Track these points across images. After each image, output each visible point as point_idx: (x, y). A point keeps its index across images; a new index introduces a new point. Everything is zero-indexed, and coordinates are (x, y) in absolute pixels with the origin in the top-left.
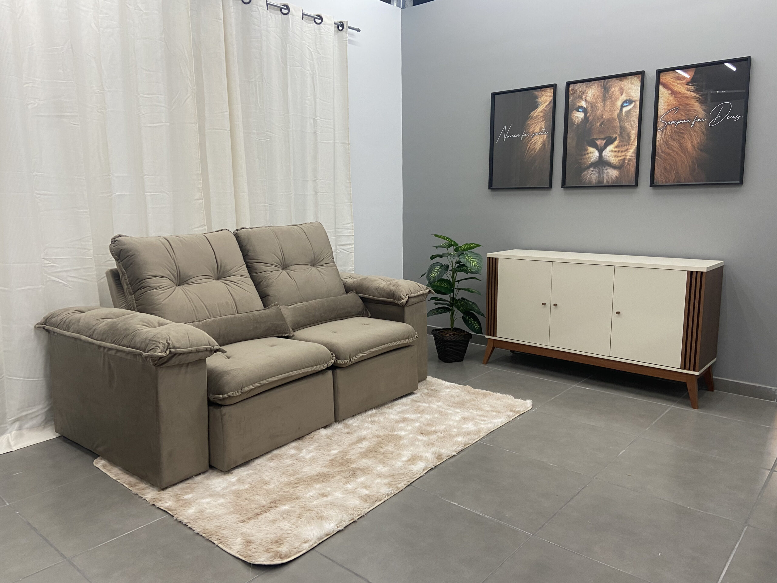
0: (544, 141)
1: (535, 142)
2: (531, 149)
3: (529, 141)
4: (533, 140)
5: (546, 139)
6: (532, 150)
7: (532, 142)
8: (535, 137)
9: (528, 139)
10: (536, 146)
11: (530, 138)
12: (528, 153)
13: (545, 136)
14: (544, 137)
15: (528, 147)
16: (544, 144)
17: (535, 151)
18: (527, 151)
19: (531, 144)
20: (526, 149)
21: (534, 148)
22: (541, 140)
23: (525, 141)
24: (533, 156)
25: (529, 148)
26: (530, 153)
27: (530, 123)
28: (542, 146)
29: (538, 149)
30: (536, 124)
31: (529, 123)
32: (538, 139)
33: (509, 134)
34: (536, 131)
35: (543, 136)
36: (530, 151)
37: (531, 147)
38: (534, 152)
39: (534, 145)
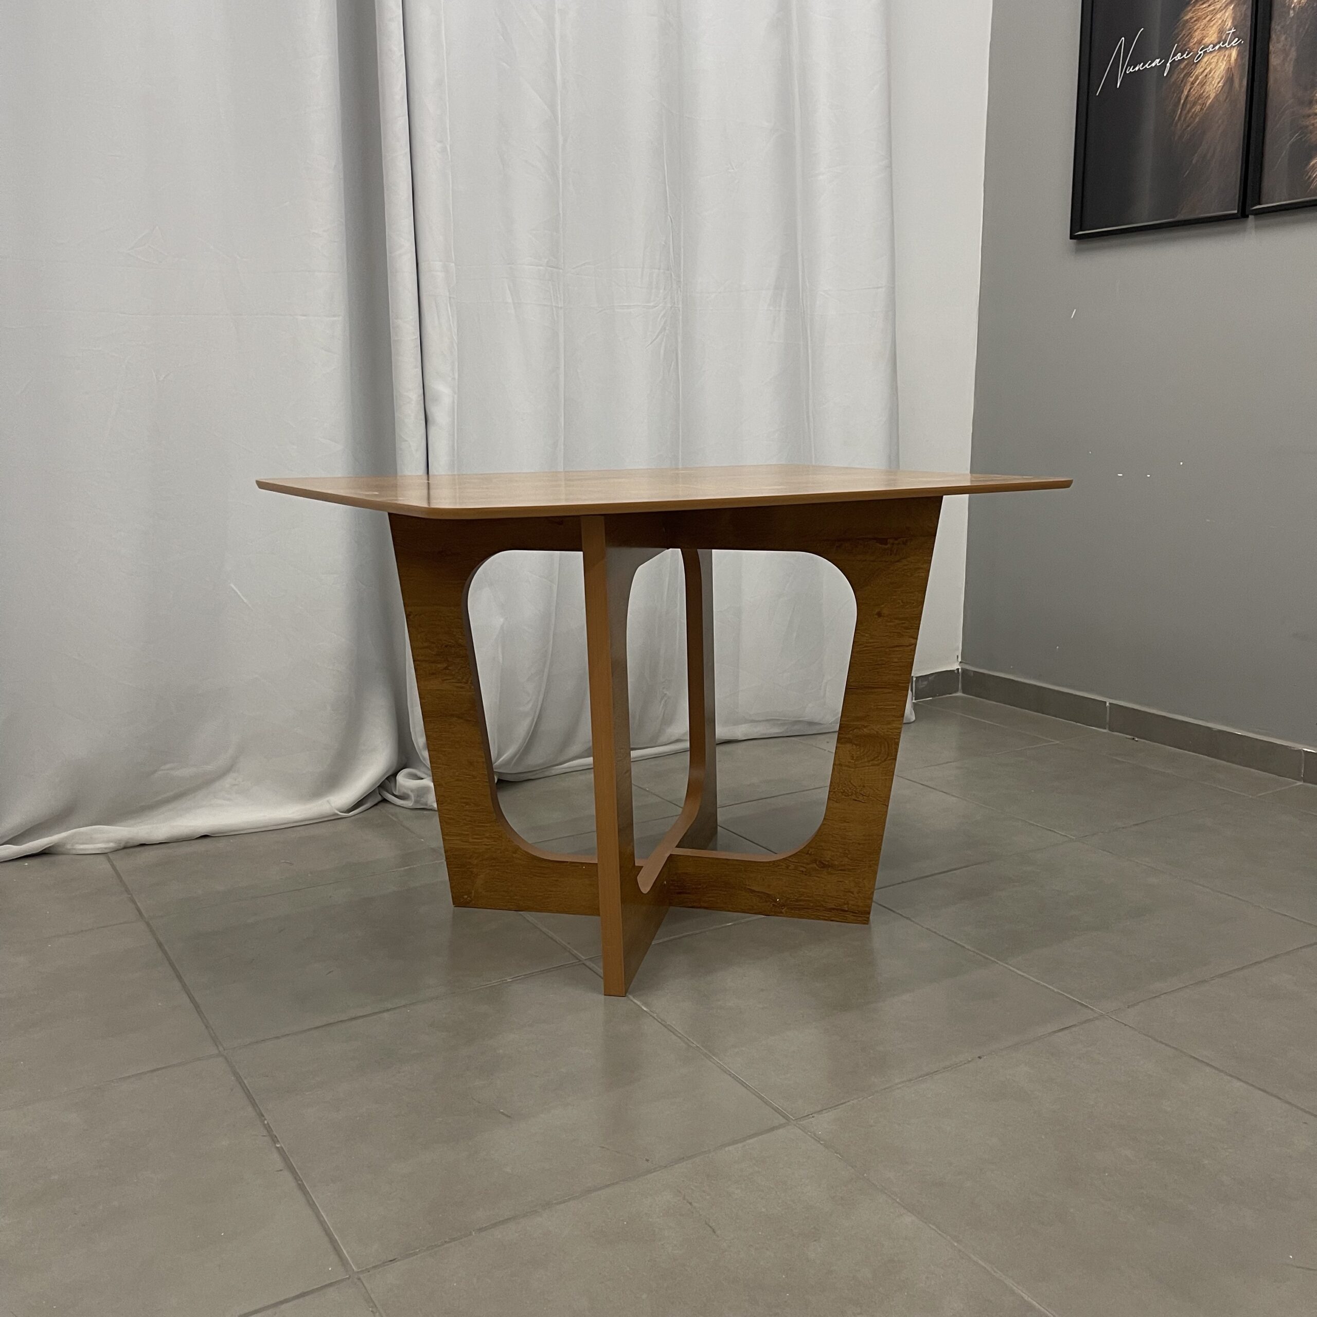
0: (1229, 70)
1: (1205, 74)
2: (1191, 99)
3: (1189, 74)
4: (1199, 70)
5: (1236, 60)
6: (1194, 104)
7: (1197, 78)
8: (1205, 59)
9: (1184, 69)
10: (1207, 88)
11: (1192, 64)
12: (1184, 112)
13: (1234, 53)
14: (1230, 56)
15: (1186, 93)
16: (1229, 80)
17: (1204, 104)
18: (1181, 106)
19: (1193, 83)
20: (1180, 99)
21: (1200, 97)
22: (1223, 66)
23: (1175, 76)
24: (1197, 120)
25: (1187, 96)
26: (1189, 112)
27: (1192, 18)
28: (1223, 86)
29: (1212, 96)
30: (1208, 19)
31: (1188, 17)
32: (1213, 66)
33: (1133, 63)
34: (1207, 41)
35: (1227, 53)
36: (1188, 106)
37: (1193, 92)
38: (1202, 109)
39: (1203, 84)
